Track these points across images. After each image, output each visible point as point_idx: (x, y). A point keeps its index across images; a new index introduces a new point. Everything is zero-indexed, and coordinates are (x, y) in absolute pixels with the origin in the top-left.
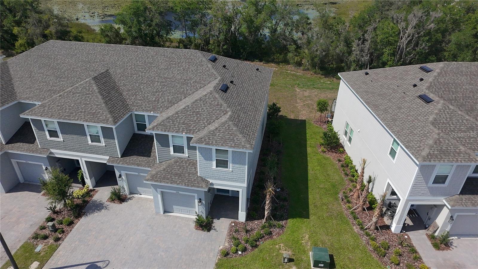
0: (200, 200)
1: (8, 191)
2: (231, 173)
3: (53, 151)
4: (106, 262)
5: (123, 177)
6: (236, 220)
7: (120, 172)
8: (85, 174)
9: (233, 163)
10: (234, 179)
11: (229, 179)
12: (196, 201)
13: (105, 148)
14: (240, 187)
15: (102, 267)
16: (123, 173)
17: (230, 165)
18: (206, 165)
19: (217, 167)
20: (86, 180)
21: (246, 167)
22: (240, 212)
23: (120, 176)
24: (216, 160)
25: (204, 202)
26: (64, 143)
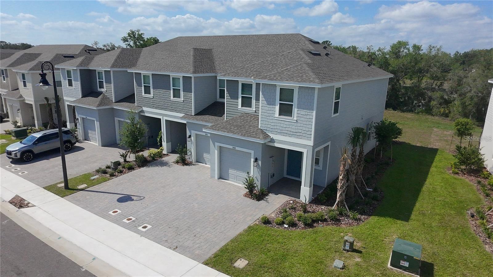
0: (256, 160)
1: (104, 145)
2: (296, 124)
3: (145, 109)
4: (141, 197)
5: (192, 138)
6: (297, 200)
7: (191, 133)
8: (164, 135)
9: (298, 108)
10: (299, 134)
11: (292, 133)
12: (252, 160)
13: (183, 104)
14: (305, 146)
15: (135, 200)
16: (194, 133)
17: (295, 110)
18: (268, 112)
19: (280, 115)
20: (163, 143)
21: (314, 112)
22: (302, 187)
23: (190, 136)
24: (280, 104)
25: (260, 162)
26: (154, 99)
